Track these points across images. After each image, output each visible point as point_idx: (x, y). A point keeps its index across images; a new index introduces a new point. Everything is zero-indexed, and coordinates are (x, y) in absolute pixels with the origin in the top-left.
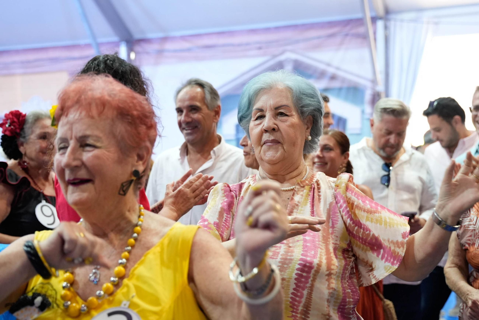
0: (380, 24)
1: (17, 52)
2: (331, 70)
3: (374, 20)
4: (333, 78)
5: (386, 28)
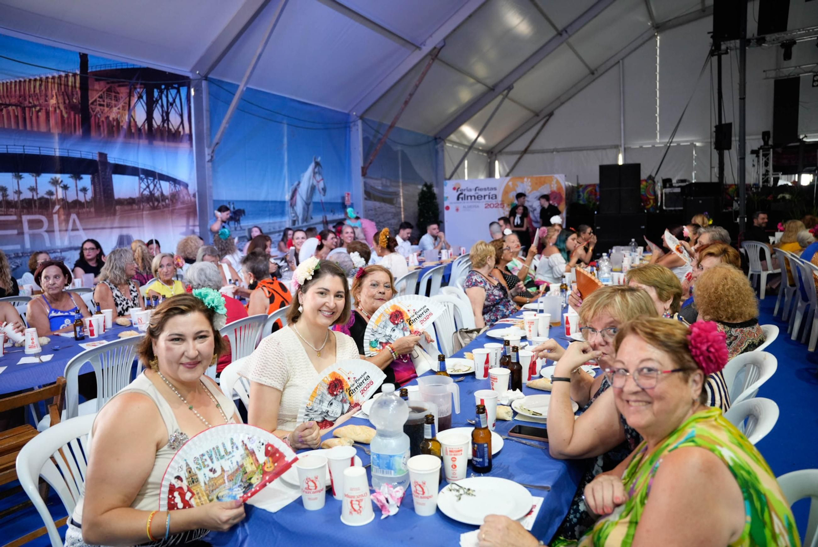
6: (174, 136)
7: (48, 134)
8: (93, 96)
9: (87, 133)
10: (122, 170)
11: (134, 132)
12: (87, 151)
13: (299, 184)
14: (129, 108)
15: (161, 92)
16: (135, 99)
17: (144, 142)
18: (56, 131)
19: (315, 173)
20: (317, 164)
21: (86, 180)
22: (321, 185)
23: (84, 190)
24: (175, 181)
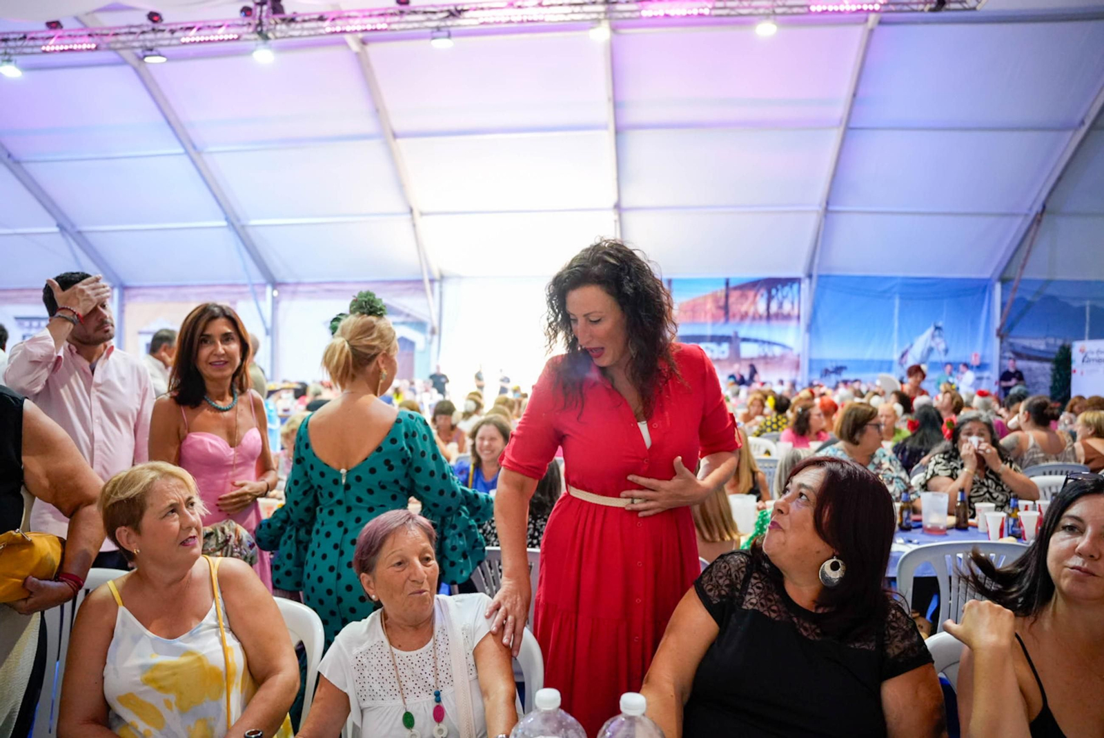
0: (437, 285)
1: (192, 286)
2: (407, 311)
3: (432, 281)
4: (408, 315)
5: (441, 287)
6: (787, 317)
7: (705, 324)
8: (732, 300)
9: (727, 320)
10: (745, 340)
11: (756, 318)
12: (727, 330)
13: (912, 346)
14: (754, 303)
15: (777, 290)
16: (759, 297)
17: (764, 323)
18: (709, 321)
19: (933, 337)
20: (937, 328)
21: (725, 347)
22: (942, 346)
23: (723, 352)
24: (784, 346)
